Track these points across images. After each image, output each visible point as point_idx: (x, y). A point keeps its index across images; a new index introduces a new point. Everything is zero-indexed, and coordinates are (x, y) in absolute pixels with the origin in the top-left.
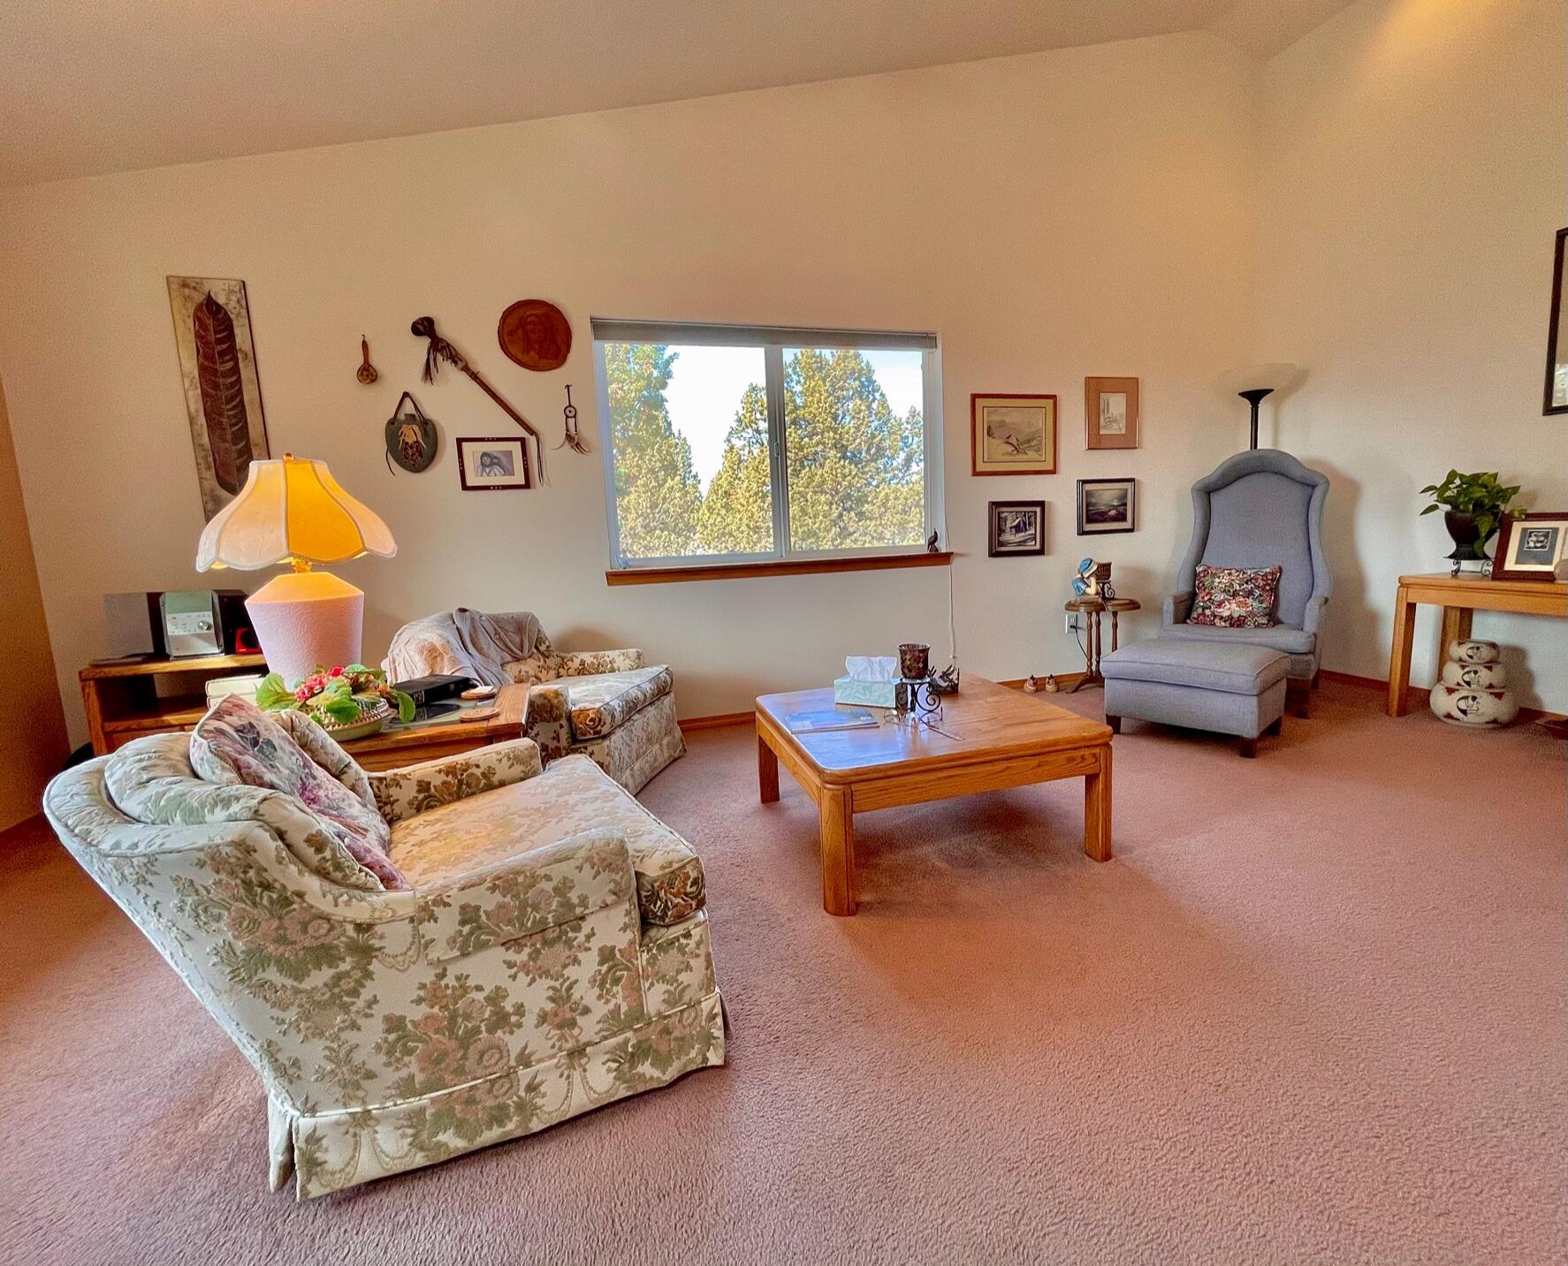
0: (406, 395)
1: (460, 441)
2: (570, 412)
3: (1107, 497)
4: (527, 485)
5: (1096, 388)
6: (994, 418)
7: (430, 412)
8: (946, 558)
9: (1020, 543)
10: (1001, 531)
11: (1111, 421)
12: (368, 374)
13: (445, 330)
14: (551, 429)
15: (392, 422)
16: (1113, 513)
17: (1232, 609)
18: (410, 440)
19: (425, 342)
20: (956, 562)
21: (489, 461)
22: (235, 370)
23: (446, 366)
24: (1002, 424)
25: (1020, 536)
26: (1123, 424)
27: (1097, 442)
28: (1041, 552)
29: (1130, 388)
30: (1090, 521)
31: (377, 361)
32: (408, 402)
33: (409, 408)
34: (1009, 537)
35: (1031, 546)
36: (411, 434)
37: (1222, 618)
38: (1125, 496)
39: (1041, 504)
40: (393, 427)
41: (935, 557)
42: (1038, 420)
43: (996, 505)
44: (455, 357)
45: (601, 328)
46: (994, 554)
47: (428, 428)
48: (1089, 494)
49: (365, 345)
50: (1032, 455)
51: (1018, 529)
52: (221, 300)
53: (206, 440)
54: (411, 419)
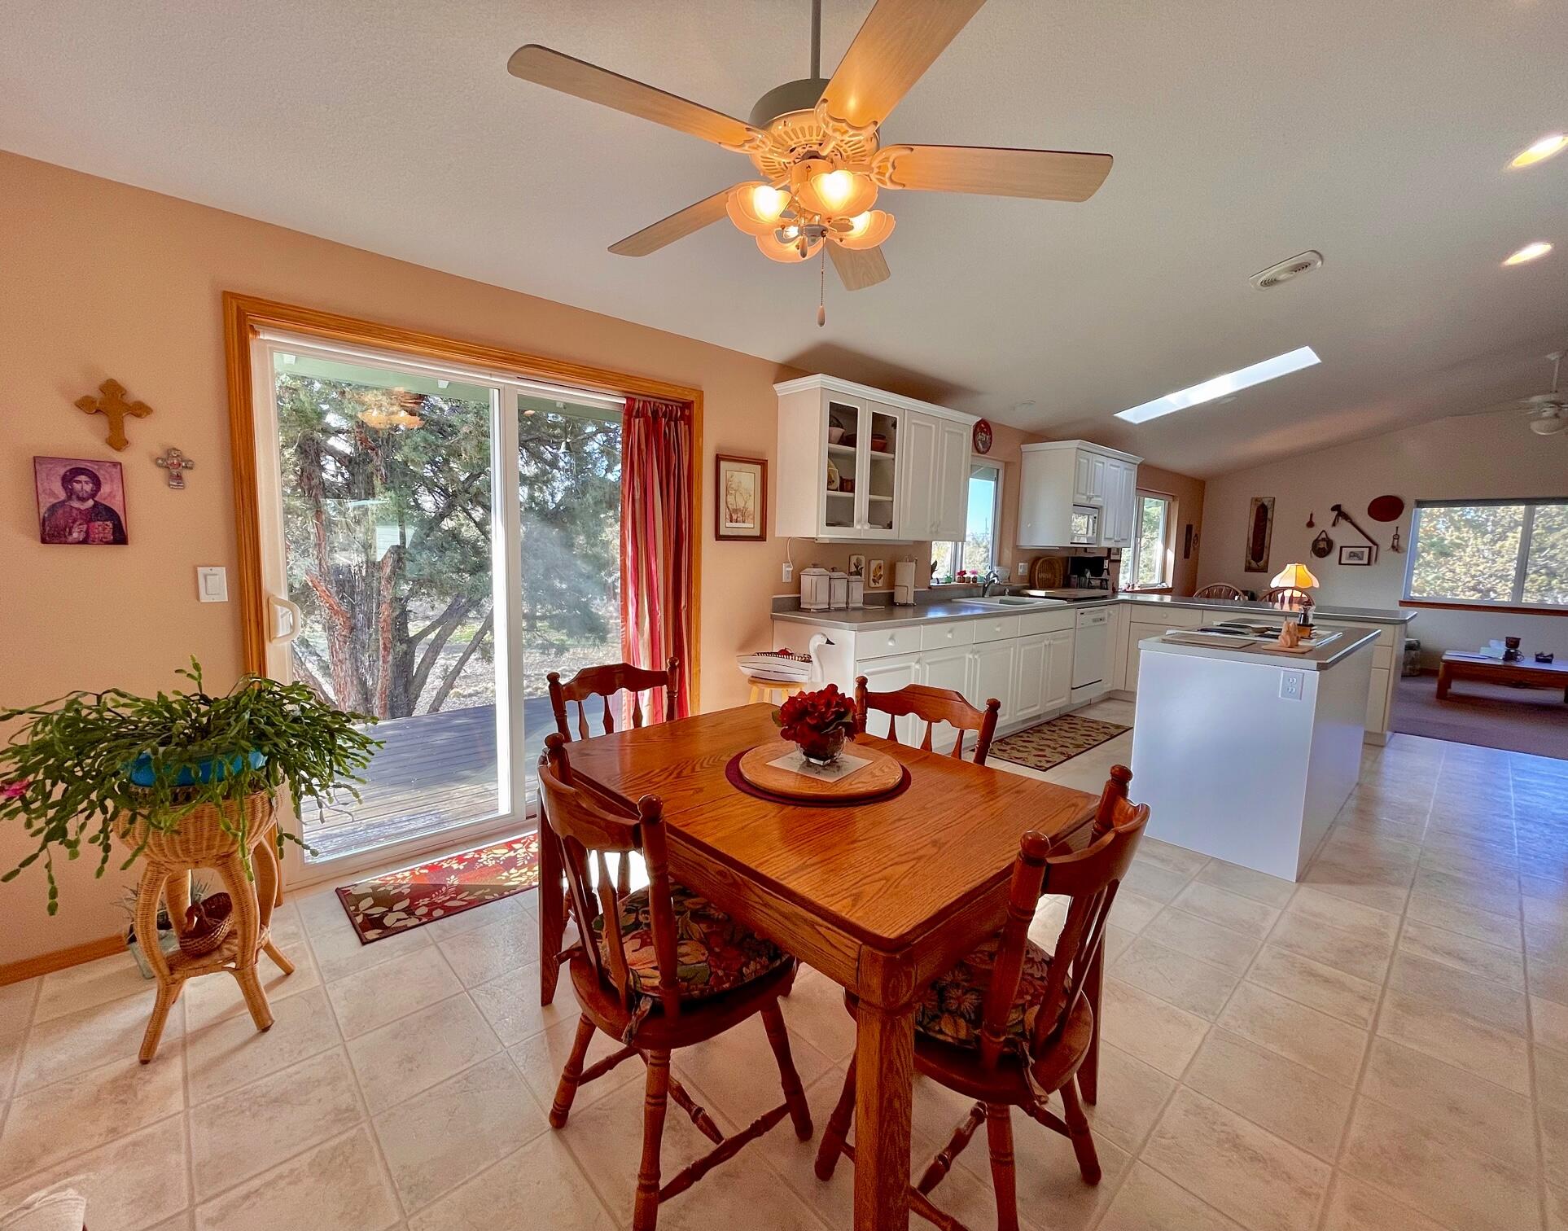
0: (1323, 531)
1: (1341, 548)
2: (1397, 537)
4: (1369, 564)
7: (1331, 537)
12: (1310, 524)
13: (1345, 509)
14: (1385, 544)
15: (1316, 540)
18: (1322, 546)
19: (1336, 513)
21: (1353, 555)
22: (1266, 525)
23: (1342, 522)
31: (1314, 520)
32: (1324, 534)
33: (1324, 536)
36: (1322, 545)
40: (1316, 542)
44: (1346, 517)
45: (1420, 504)
47: (1330, 544)
49: (1311, 515)
52: (1266, 504)
53: (1252, 546)
54: (1323, 540)
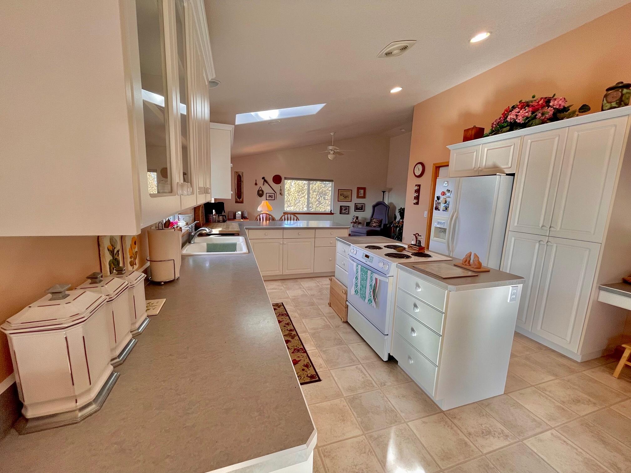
0: (260, 187)
1: (266, 193)
2: (281, 190)
3: (359, 206)
4: (274, 200)
5: (359, 189)
6: (341, 193)
7: (263, 189)
8: (333, 214)
9: (345, 212)
10: (342, 210)
11: (361, 194)
12: (256, 184)
13: (266, 178)
14: (278, 192)
15: (258, 190)
16: (360, 208)
17: (374, 225)
18: (261, 193)
19: (263, 180)
20: (334, 214)
21: (270, 196)
22: (241, 184)
23: (265, 184)
24: (343, 194)
25: (345, 211)
26: (363, 195)
27: (358, 197)
28: (348, 214)
29: (364, 189)
30: (357, 209)
31: (257, 182)
33: (260, 189)
34: (343, 211)
35: (346, 213)
36: (261, 192)
37: (373, 226)
38: (362, 206)
39: (349, 206)
41: (331, 213)
42: (349, 193)
43: (341, 206)
44: (267, 182)
45: (286, 178)
46: (340, 213)
47: (263, 191)
48: (357, 205)
49: (256, 180)
50: (347, 199)
51: (345, 210)
52: (240, 174)
53: (237, 192)
54: (261, 190)
